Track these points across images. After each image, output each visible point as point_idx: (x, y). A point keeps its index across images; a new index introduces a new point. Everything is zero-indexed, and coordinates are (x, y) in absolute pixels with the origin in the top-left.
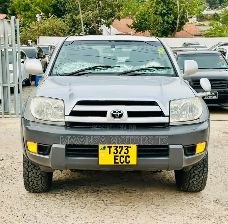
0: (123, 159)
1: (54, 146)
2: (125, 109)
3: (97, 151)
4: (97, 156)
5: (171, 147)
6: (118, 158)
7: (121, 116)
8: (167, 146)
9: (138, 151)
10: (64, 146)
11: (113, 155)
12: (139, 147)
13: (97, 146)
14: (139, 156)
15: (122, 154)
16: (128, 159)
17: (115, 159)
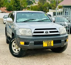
0: (50, 45)
1: (30, 42)
4: (43, 44)
5: (62, 40)
6: (48, 44)
10: (33, 42)
12: (54, 41)
14: (54, 43)
17: (48, 45)
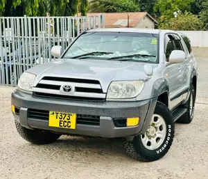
0: (66, 124)
1: (22, 109)
2: (73, 85)
3: (48, 115)
4: (48, 119)
5: (101, 118)
6: (62, 123)
7: (70, 90)
8: (99, 117)
9: (77, 119)
10: (26, 109)
11: (59, 120)
12: (77, 115)
13: (48, 112)
14: (77, 122)
15: (66, 119)
16: (69, 124)
17: (60, 123)
